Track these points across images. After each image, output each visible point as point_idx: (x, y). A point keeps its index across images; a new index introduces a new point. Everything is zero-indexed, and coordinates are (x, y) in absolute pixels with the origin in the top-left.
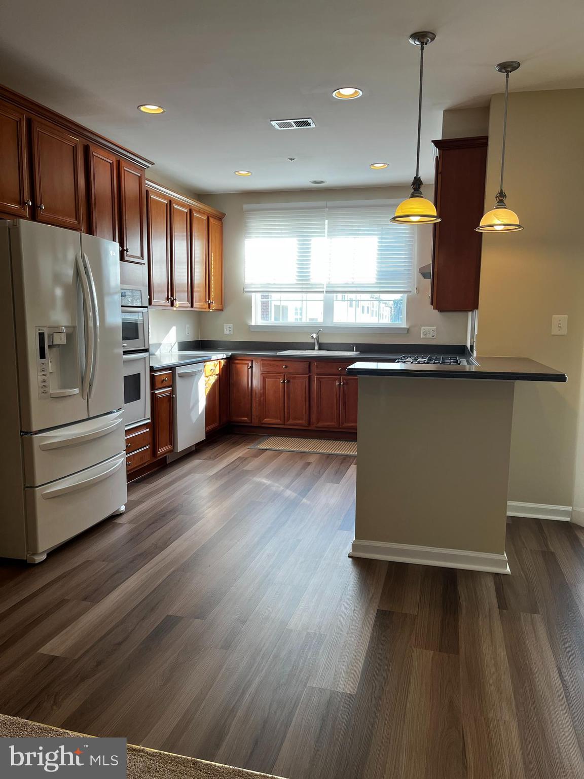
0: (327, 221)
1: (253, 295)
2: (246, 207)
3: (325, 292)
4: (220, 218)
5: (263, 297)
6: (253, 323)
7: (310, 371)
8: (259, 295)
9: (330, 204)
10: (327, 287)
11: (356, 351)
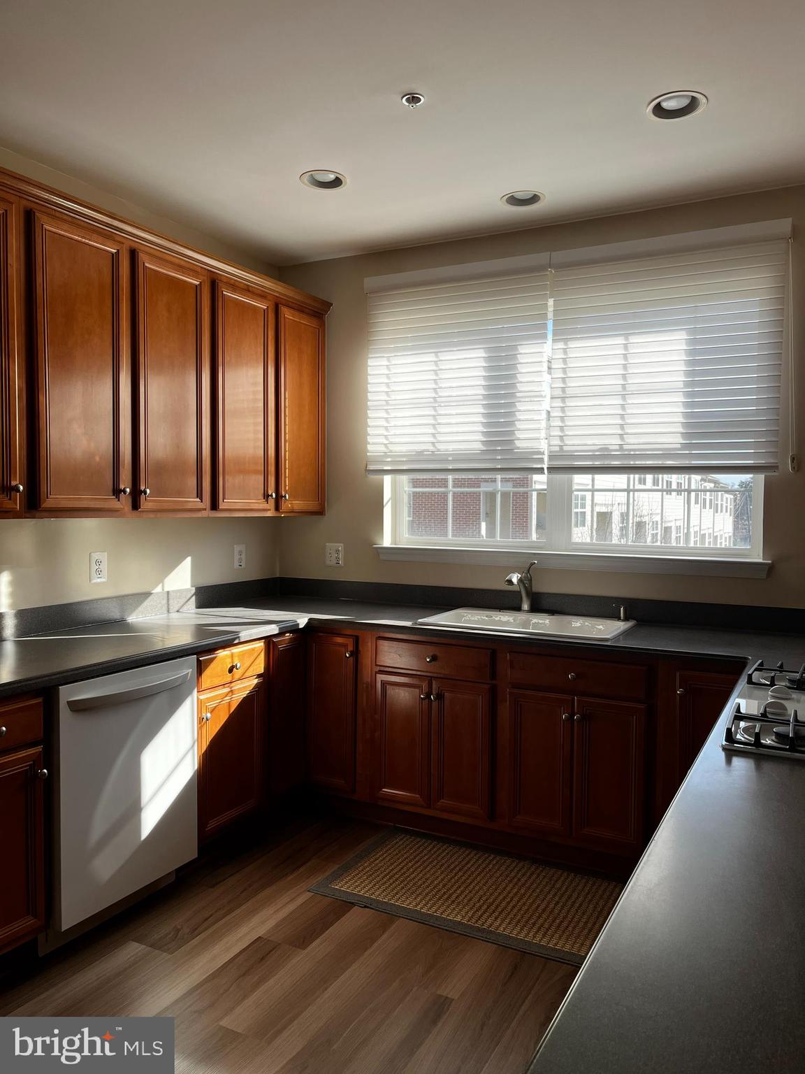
0: (551, 302)
1: (387, 479)
2: (370, 282)
3: (546, 471)
4: (318, 311)
5: (415, 483)
6: (387, 541)
7: (494, 675)
8: (404, 478)
9: (559, 256)
10: (551, 457)
11: (626, 619)
